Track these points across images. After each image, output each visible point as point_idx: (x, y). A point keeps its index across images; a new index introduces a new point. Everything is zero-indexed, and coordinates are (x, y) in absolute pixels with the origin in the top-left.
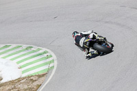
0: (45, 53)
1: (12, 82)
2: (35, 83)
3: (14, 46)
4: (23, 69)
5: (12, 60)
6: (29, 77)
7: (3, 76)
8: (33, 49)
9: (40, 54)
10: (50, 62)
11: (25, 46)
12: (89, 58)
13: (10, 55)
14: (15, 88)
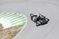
0: (22, 16)
1: (8, 29)
2: (18, 29)
4: (13, 23)
5: (8, 19)
6: (15, 26)
7: (4, 26)
8: (17, 14)
9: (20, 17)
10: (24, 20)
11: (13, 13)
12: (37, 26)
13: (7, 17)
14: (9, 31)
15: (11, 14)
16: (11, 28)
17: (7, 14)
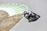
0: (24, 6)
1: (13, 16)
2: (21, 17)
3: (13, 4)
4: (17, 12)
5: (13, 9)
6: (19, 15)
7: (10, 14)
8: (20, 5)
9: (22, 7)
11: (17, 4)
13: (12, 7)
14: (14, 18)
15: (16, 5)
16: (15, 16)
17: (12, 5)
